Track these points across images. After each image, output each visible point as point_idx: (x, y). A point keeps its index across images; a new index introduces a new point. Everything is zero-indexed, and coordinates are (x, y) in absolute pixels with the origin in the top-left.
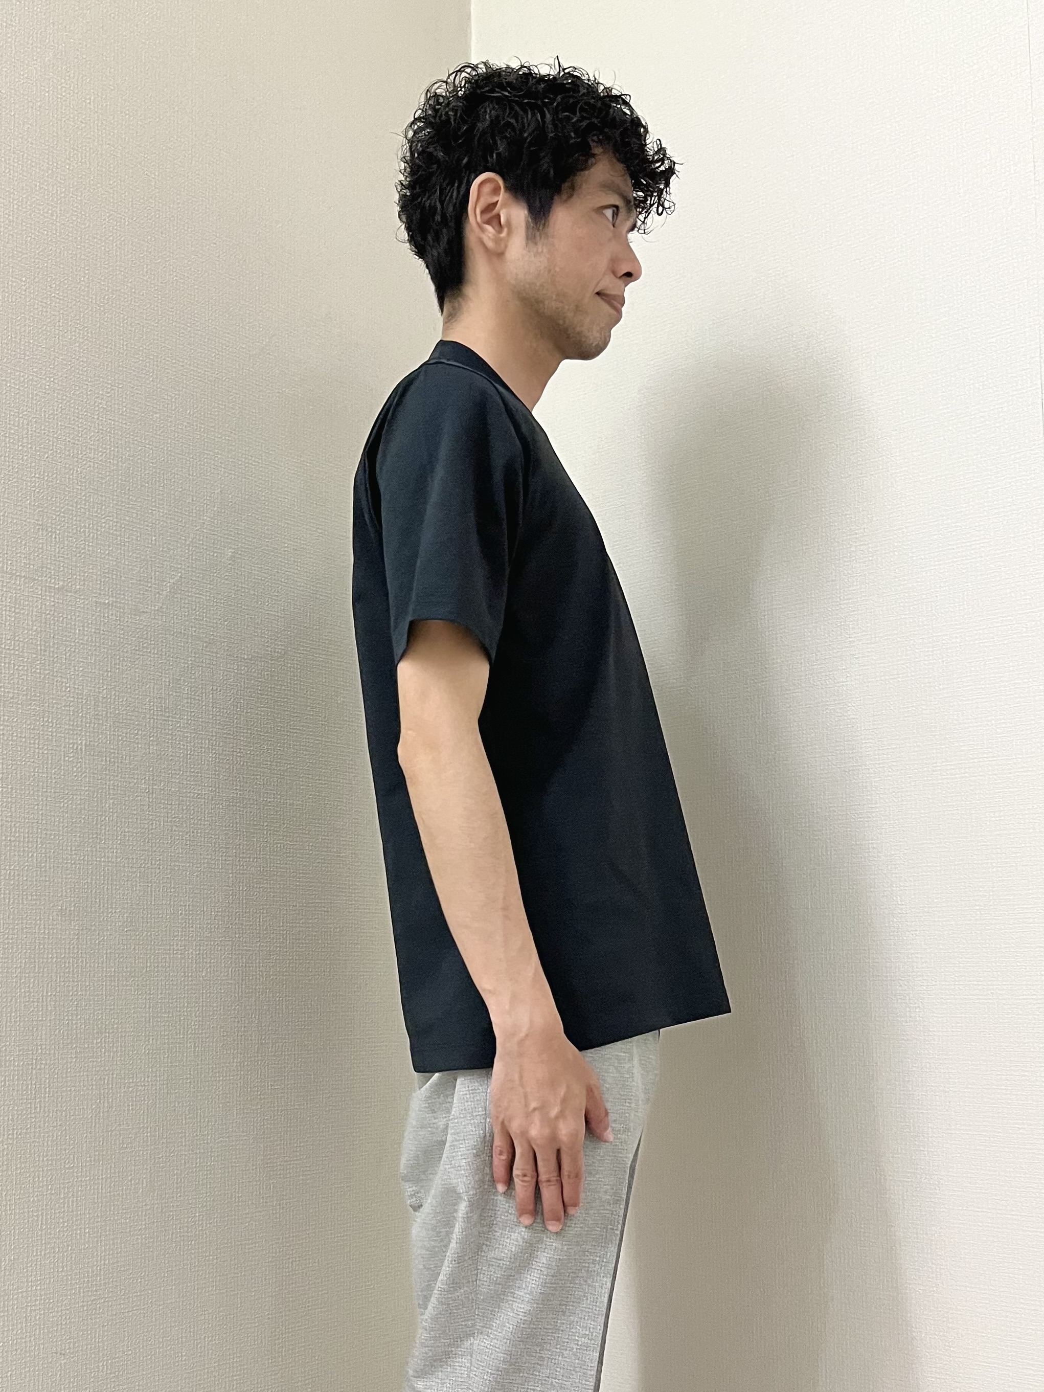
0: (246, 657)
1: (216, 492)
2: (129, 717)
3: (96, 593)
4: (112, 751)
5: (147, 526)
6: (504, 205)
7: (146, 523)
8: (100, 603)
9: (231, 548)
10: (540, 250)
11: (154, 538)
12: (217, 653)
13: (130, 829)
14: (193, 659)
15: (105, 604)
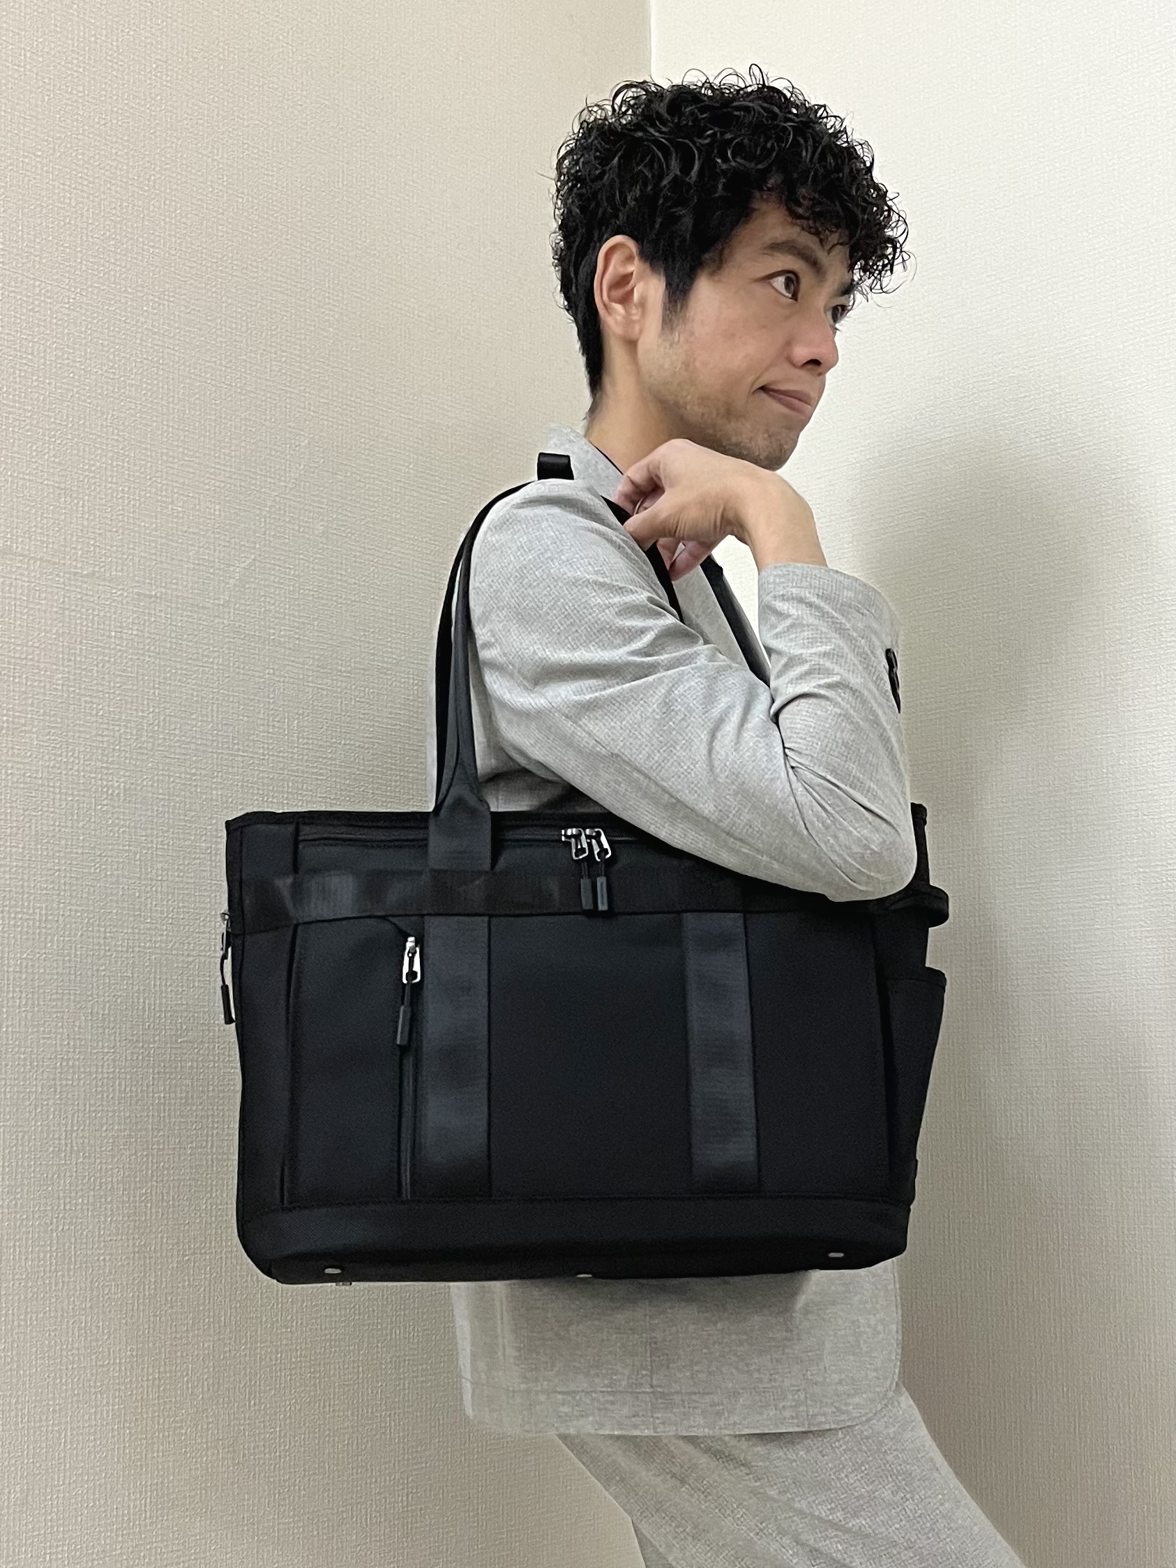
0: (343, 669)
1: (303, 444)
2: (183, 751)
3: (138, 582)
4: (161, 796)
5: (209, 490)
6: (640, 278)
7: (207, 487)
8: (145, 596)
9: (323, 520)
10: (676, 339)
11: (217, 507)
12: (303, 664)
13: (186, 904)
14: (272, 671)
15: (151, 597)
